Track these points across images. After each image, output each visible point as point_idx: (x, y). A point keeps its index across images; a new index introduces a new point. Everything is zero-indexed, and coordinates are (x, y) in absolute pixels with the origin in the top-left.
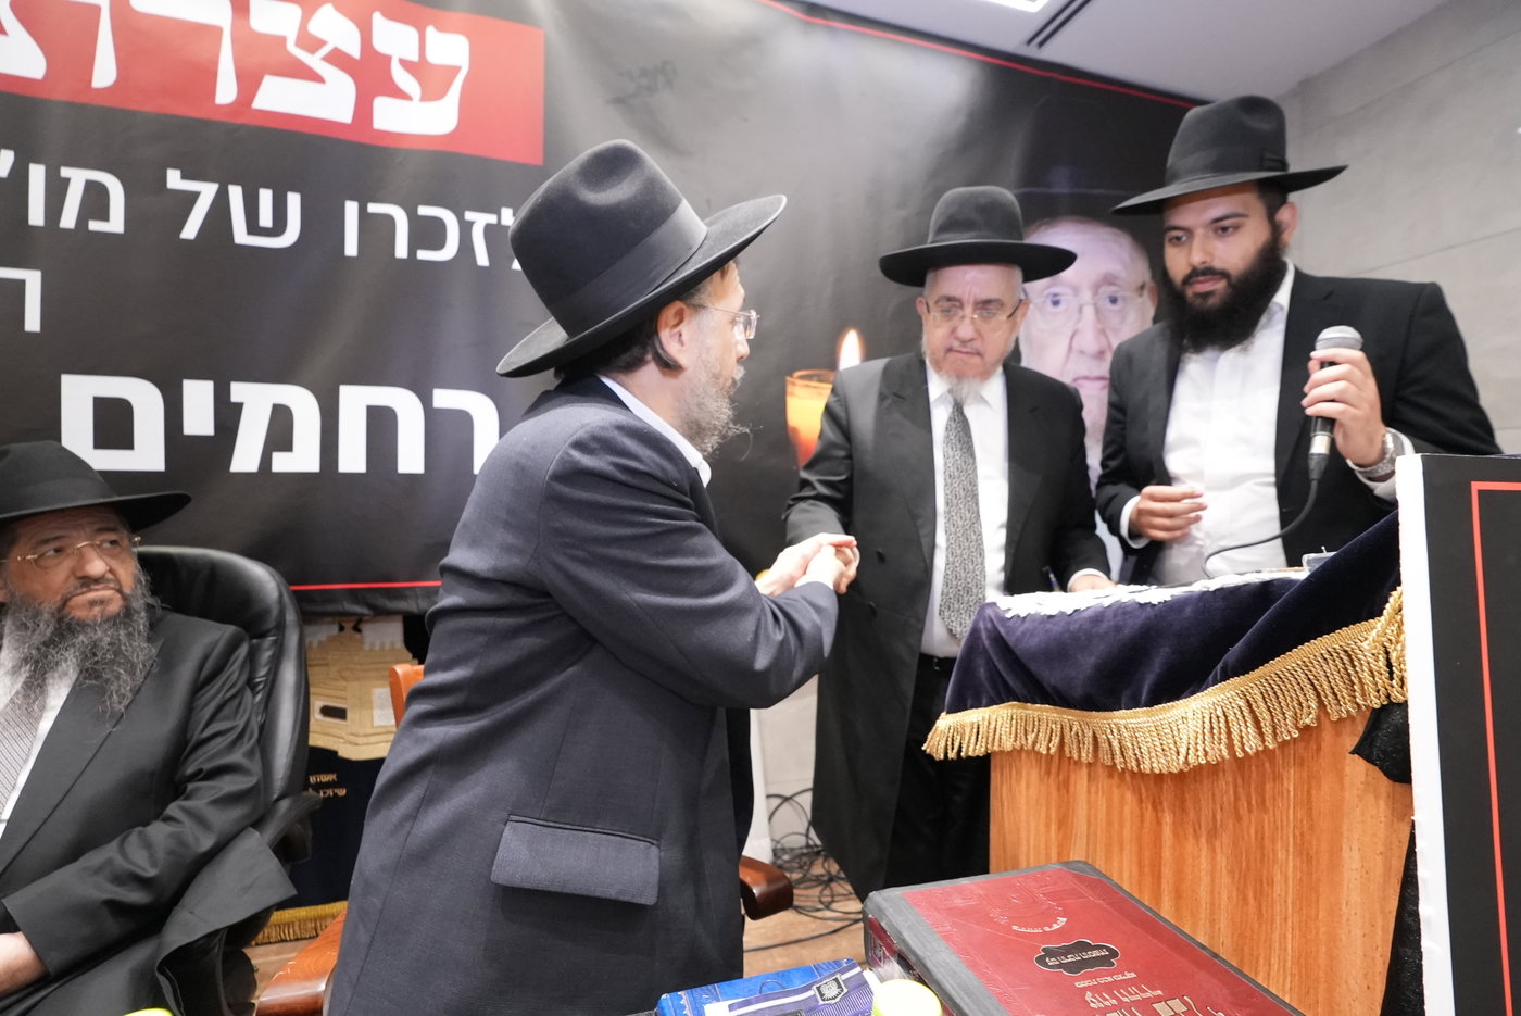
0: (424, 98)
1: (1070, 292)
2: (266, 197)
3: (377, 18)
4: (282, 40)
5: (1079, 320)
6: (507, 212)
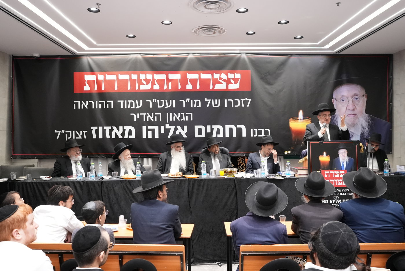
0: (234, 84)
1: (346, 98)
2: (216, 100)
3: (229, 73)
4: (217, 79)
5: (348, 103)
6: (246, 98)
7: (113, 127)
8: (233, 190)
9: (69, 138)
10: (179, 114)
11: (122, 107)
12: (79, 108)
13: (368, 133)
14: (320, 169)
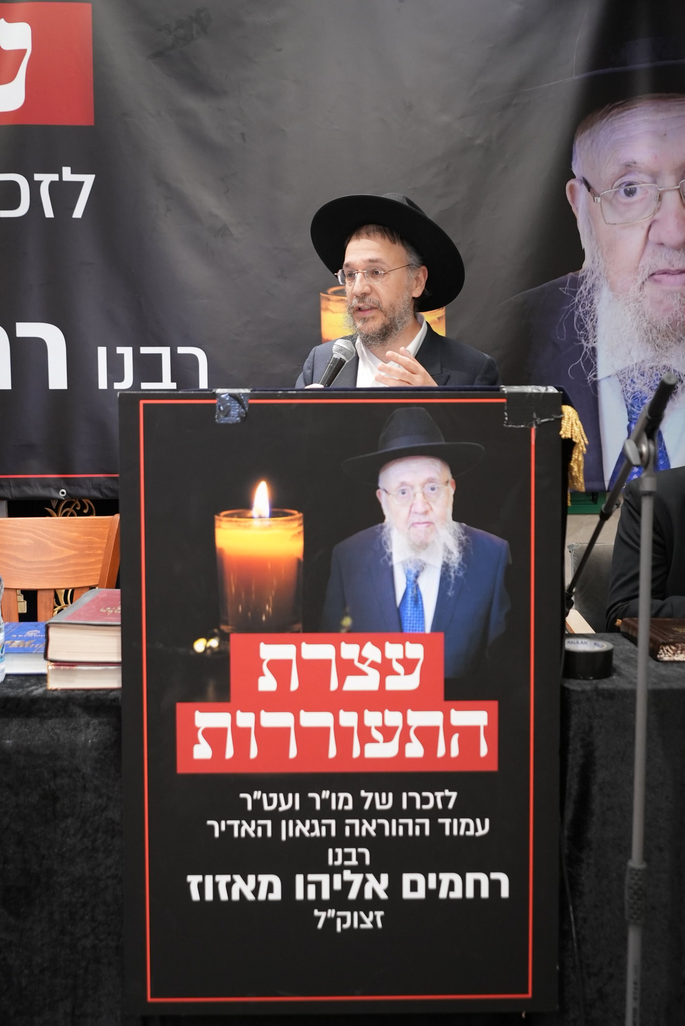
5: (659, 209)
6: (66, 170)
14: (224, 628)
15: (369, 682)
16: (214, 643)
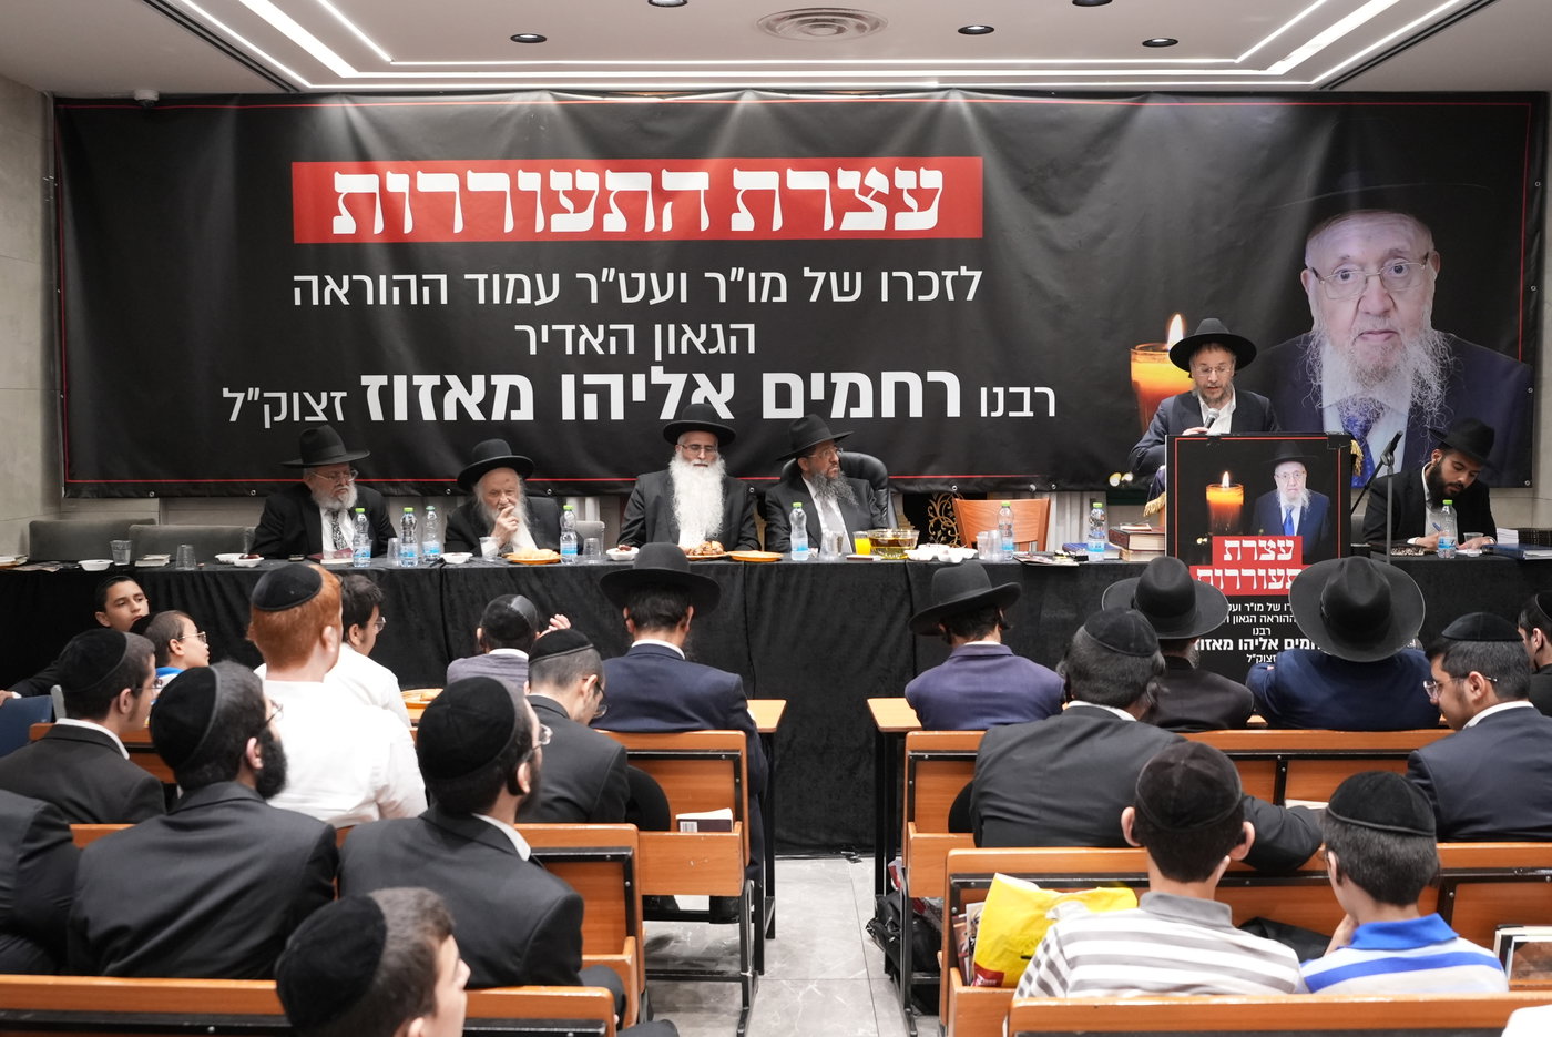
0: (918, 210)
1: (1357, 268)
2: (846, 275)
3: (897, 170)
4: (852, 191)
5: (1366, 289)
6: (963, 269)
7: (446, 376)
8: (901, 604)
9: (276, 419)
10: (703, 328)
11: (482, 300)
12: (315, 302)
13: (1441, 406)
14: (1210, 534)
15: (1270, 557)
16: (1205, 540)
